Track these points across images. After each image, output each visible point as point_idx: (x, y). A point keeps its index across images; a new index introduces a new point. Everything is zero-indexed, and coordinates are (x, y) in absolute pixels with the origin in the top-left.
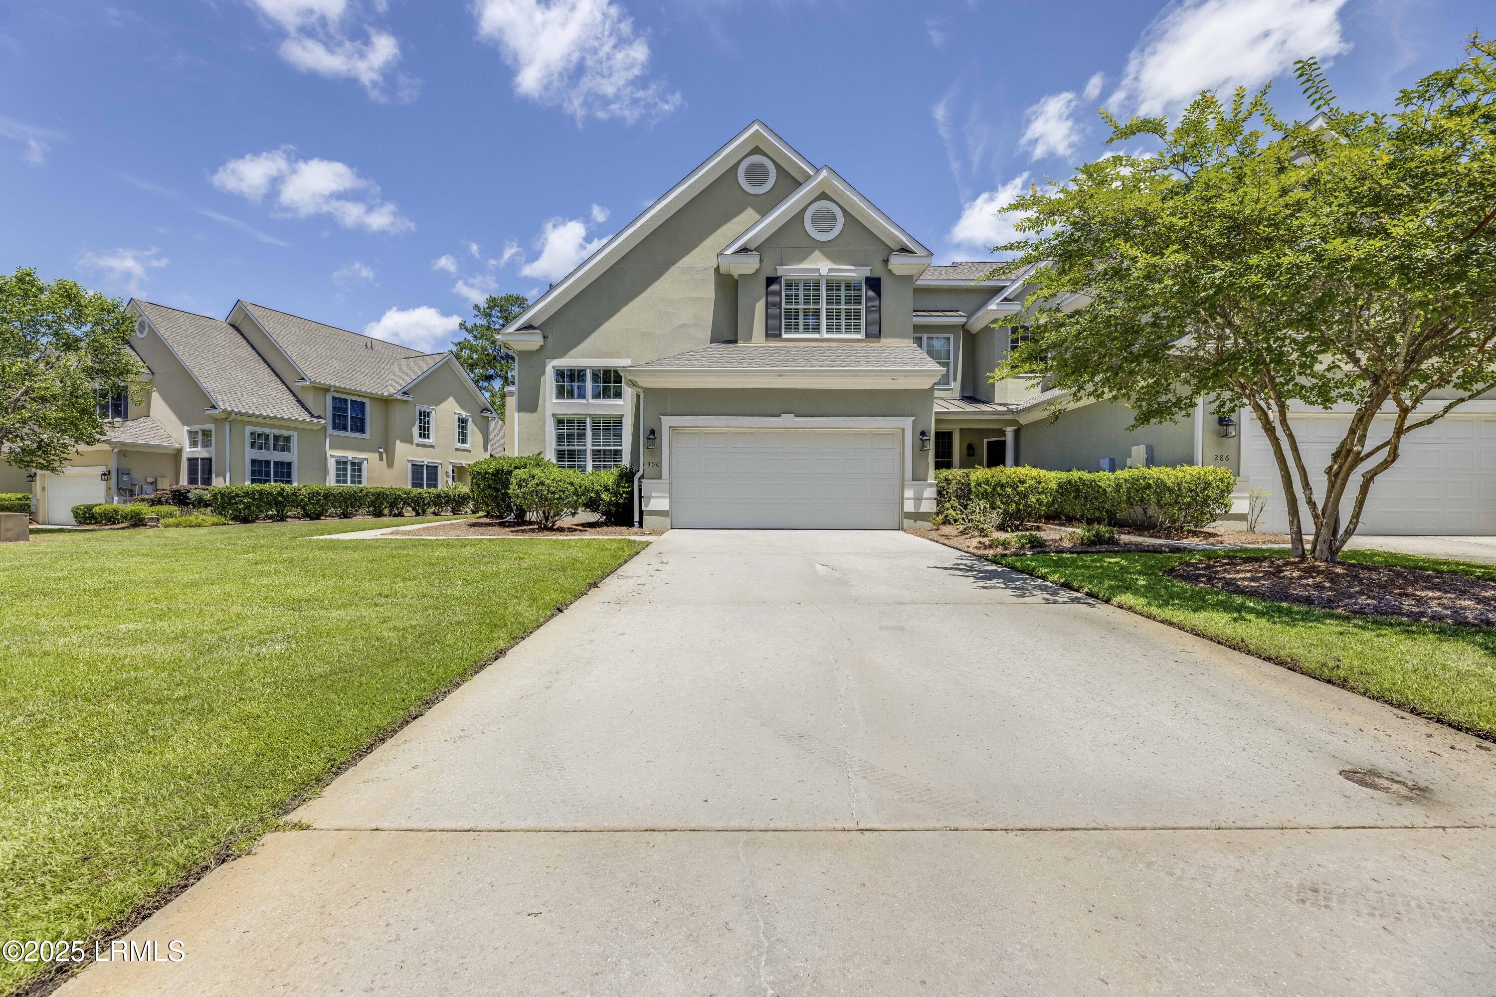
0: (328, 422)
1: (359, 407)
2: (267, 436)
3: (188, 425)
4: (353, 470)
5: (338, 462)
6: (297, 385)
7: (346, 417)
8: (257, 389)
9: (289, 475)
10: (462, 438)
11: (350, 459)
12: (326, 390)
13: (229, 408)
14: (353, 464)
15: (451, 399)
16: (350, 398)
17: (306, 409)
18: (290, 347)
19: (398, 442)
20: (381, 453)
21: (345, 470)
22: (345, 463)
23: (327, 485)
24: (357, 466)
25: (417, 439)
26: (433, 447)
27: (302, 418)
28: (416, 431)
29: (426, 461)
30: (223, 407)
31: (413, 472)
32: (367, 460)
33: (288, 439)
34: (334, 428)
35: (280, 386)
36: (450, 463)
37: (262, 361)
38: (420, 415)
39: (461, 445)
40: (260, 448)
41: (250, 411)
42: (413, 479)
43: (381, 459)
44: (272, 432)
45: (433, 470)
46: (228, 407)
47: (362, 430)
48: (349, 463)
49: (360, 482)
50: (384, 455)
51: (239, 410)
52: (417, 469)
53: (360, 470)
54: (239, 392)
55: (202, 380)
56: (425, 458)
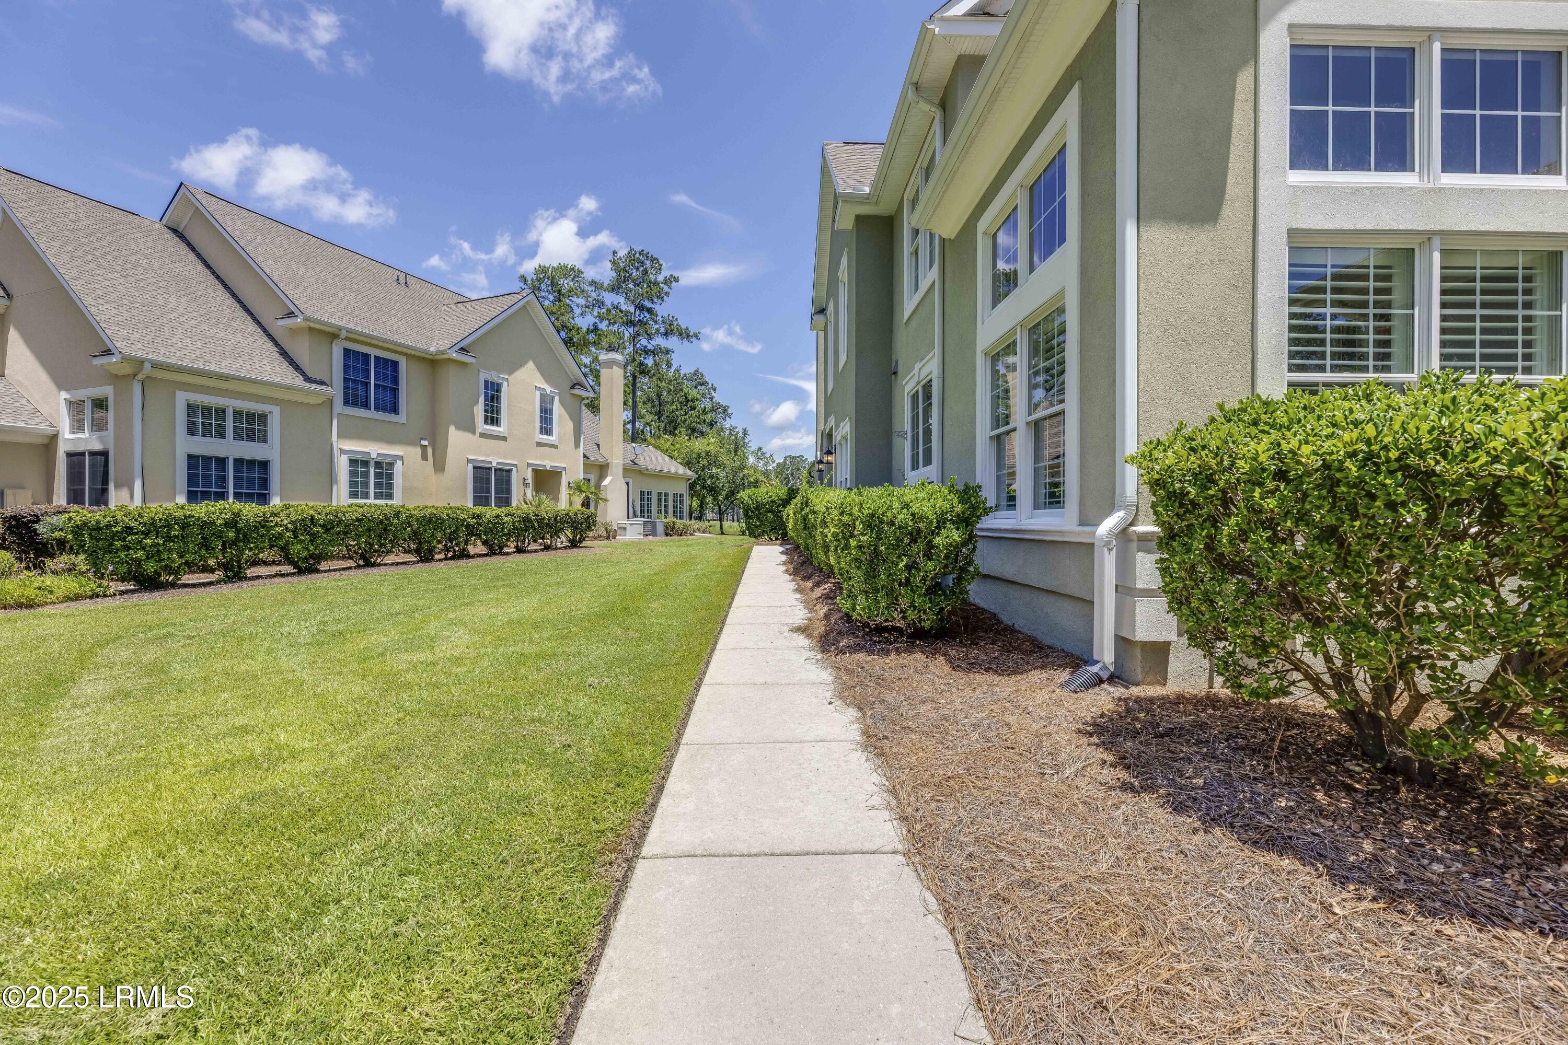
0: (336, 391)
1: (389, 369)
2: (221, 412)
3: (66, 390)
4: (378, 475)
5: (353, 462)
6: (279, 326)
7: (367, 385)
8: (204, 326)
9: (265, 483)
10: (546, 428)
11: (374, 456)
12: (332, 335)
13: (140, 354)
14: (378, 464)
15: (531, 365)
16: (373, 352)
17: (297, 368)
18: (270, 262)
19: (452, 429)
20: (424, 448)
21: (366, 475)
22: (366, 463)
23: (334, 503)
24: (385, 470)
25: (481, 427)
26: (504, 439)
27: (288, 381)
28: (479, 411)
29: (495, 461)
30: (126, 351)
31: (475, 478)
32: (401, 458)
33: (263, 418)
34: (346, 402)
35: (251, 326)
36: (529, 465)
37: (220, 287)
38: (486, 388)
39: (544, 438)
40: (207, 433)
41: (186, 363)
42: (475, 490)
43: (424, 457)
44: (231, 404)
45: (504, 475)
46: (137, 351)
47: (395, 410)
48: (372, 464)
49: (390, 496)
50: (430, 450)
51: (161, 359)
52: (481, 473)
53: (390, 476)
54: (167, 329)
55: (88, 300)
56: (494, 457)
